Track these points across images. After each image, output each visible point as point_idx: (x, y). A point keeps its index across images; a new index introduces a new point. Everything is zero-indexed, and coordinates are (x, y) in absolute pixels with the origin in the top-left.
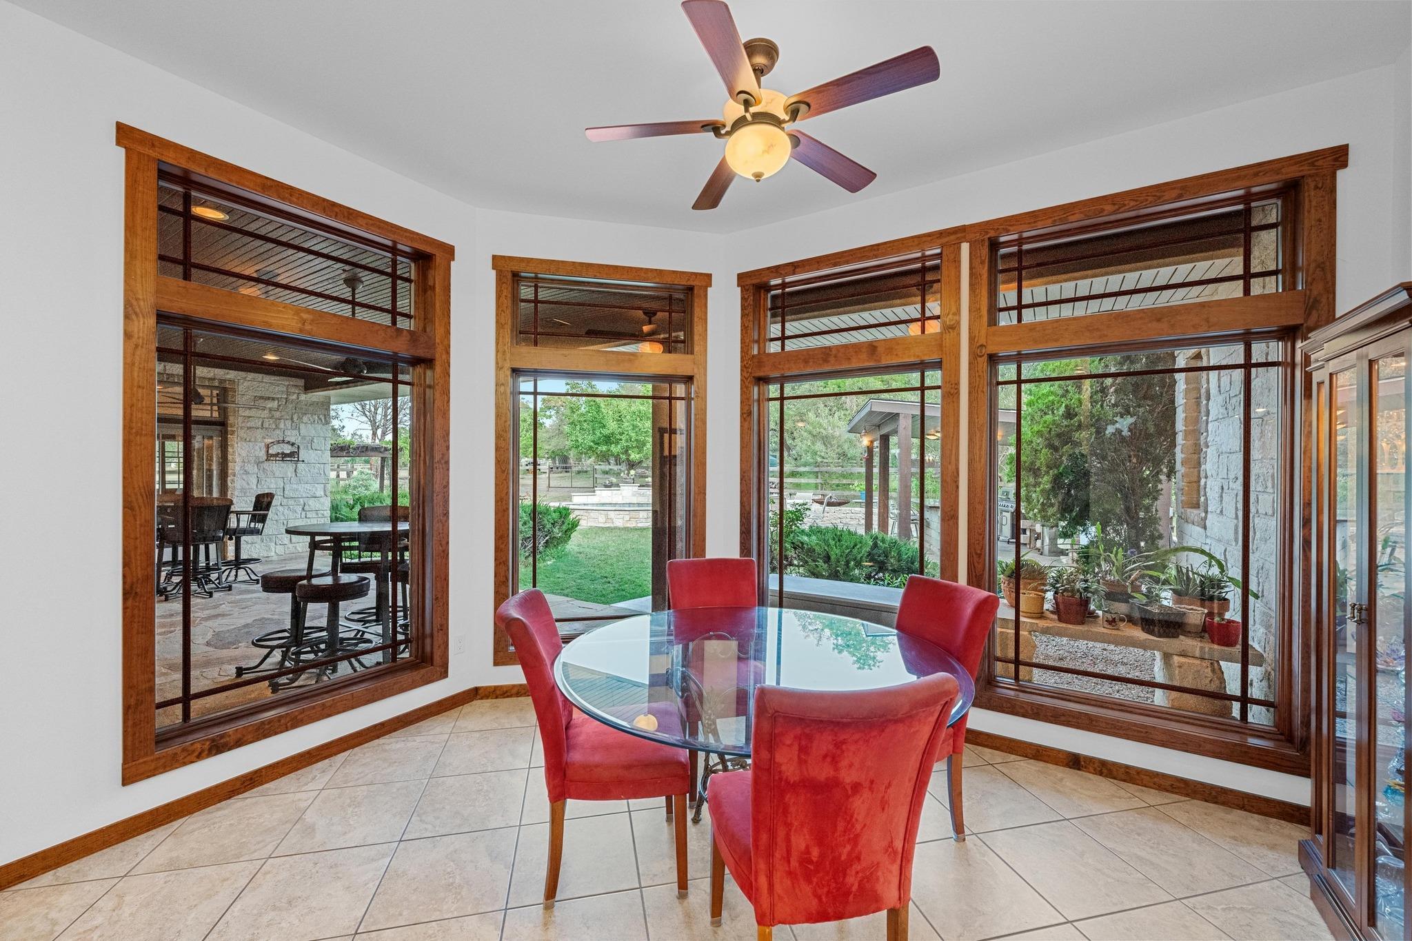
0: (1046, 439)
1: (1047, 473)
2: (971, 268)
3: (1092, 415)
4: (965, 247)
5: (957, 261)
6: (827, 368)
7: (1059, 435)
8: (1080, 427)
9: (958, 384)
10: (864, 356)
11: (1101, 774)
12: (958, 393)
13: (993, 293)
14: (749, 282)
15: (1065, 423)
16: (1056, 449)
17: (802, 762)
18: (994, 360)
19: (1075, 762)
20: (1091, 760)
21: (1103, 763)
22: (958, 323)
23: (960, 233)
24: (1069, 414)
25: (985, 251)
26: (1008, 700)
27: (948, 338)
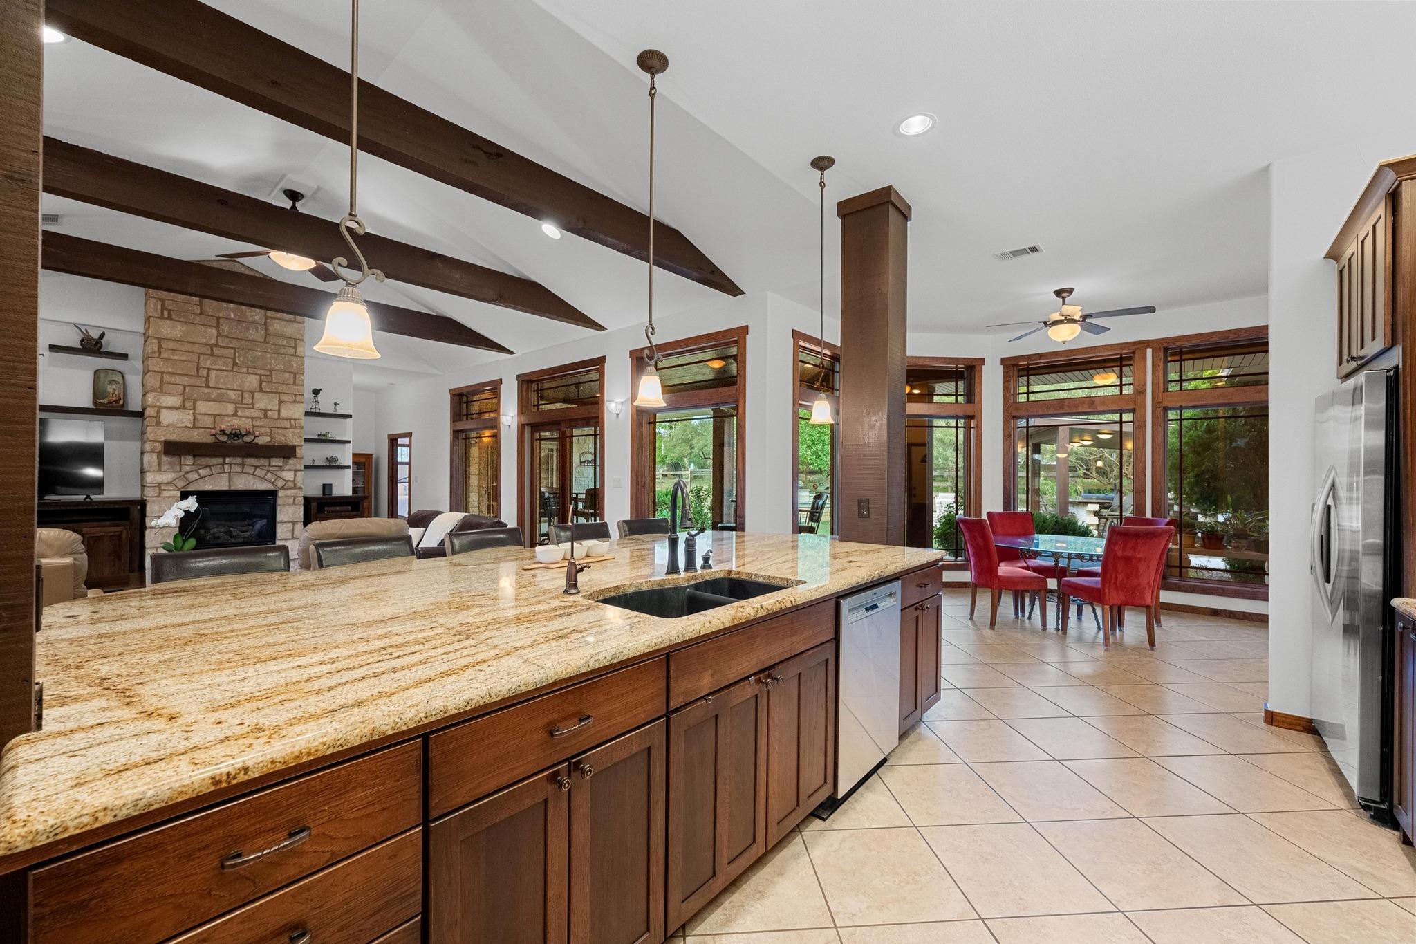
0: (1191, 447)
1: (1193, 470)
2: (1153, 362)
3: (1226, 432)
4: (1149, 351)
5: (1144, 358)
6: (1062, 411)
7: (1201, 445)
8: (1218, 438)
9: (1145, 422)
10: (1086, 406)
11: (1230, 617)
12: (1145, 427)
13: (1166, 374)
14: (1009, 363)
15: (1206, 436)
16: (1199, 454)
17: (1124, 550)
18: (1166, 409)
19: (1215, 613)
20: (1224, 611)
21: (1231, 612)
22: (1145, 390)
23: (1146, 344)
24: (1210, 430)
25: (1161, 354)
26: (1176, 584)
27: (1139, 398)
